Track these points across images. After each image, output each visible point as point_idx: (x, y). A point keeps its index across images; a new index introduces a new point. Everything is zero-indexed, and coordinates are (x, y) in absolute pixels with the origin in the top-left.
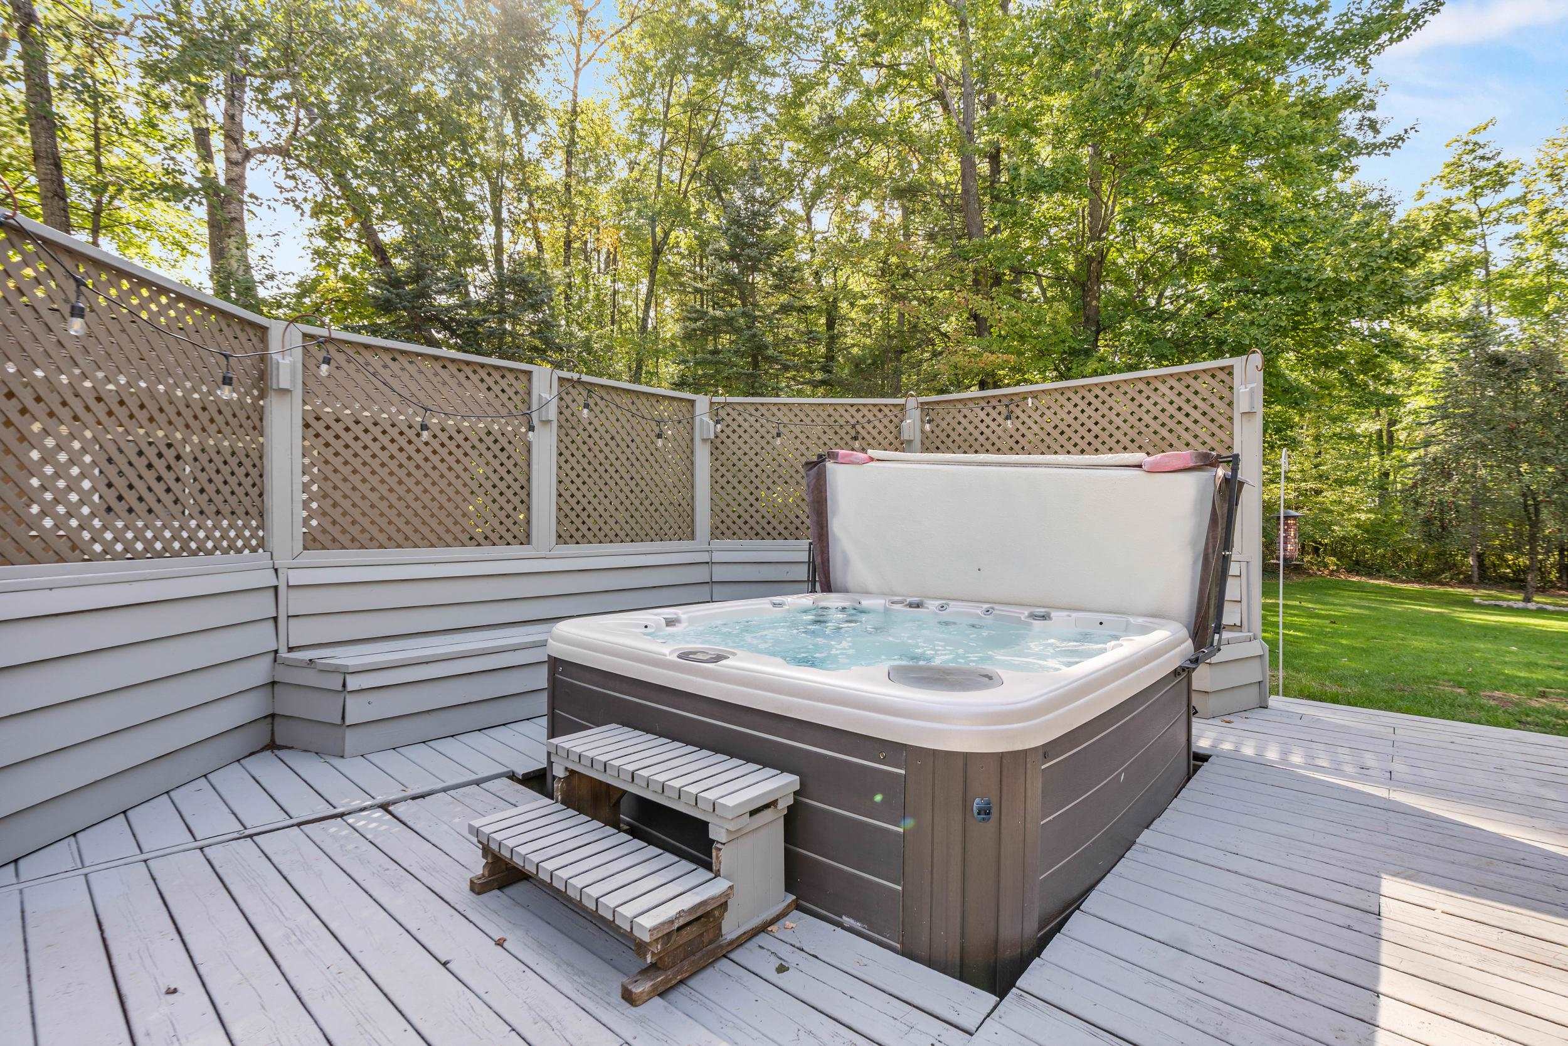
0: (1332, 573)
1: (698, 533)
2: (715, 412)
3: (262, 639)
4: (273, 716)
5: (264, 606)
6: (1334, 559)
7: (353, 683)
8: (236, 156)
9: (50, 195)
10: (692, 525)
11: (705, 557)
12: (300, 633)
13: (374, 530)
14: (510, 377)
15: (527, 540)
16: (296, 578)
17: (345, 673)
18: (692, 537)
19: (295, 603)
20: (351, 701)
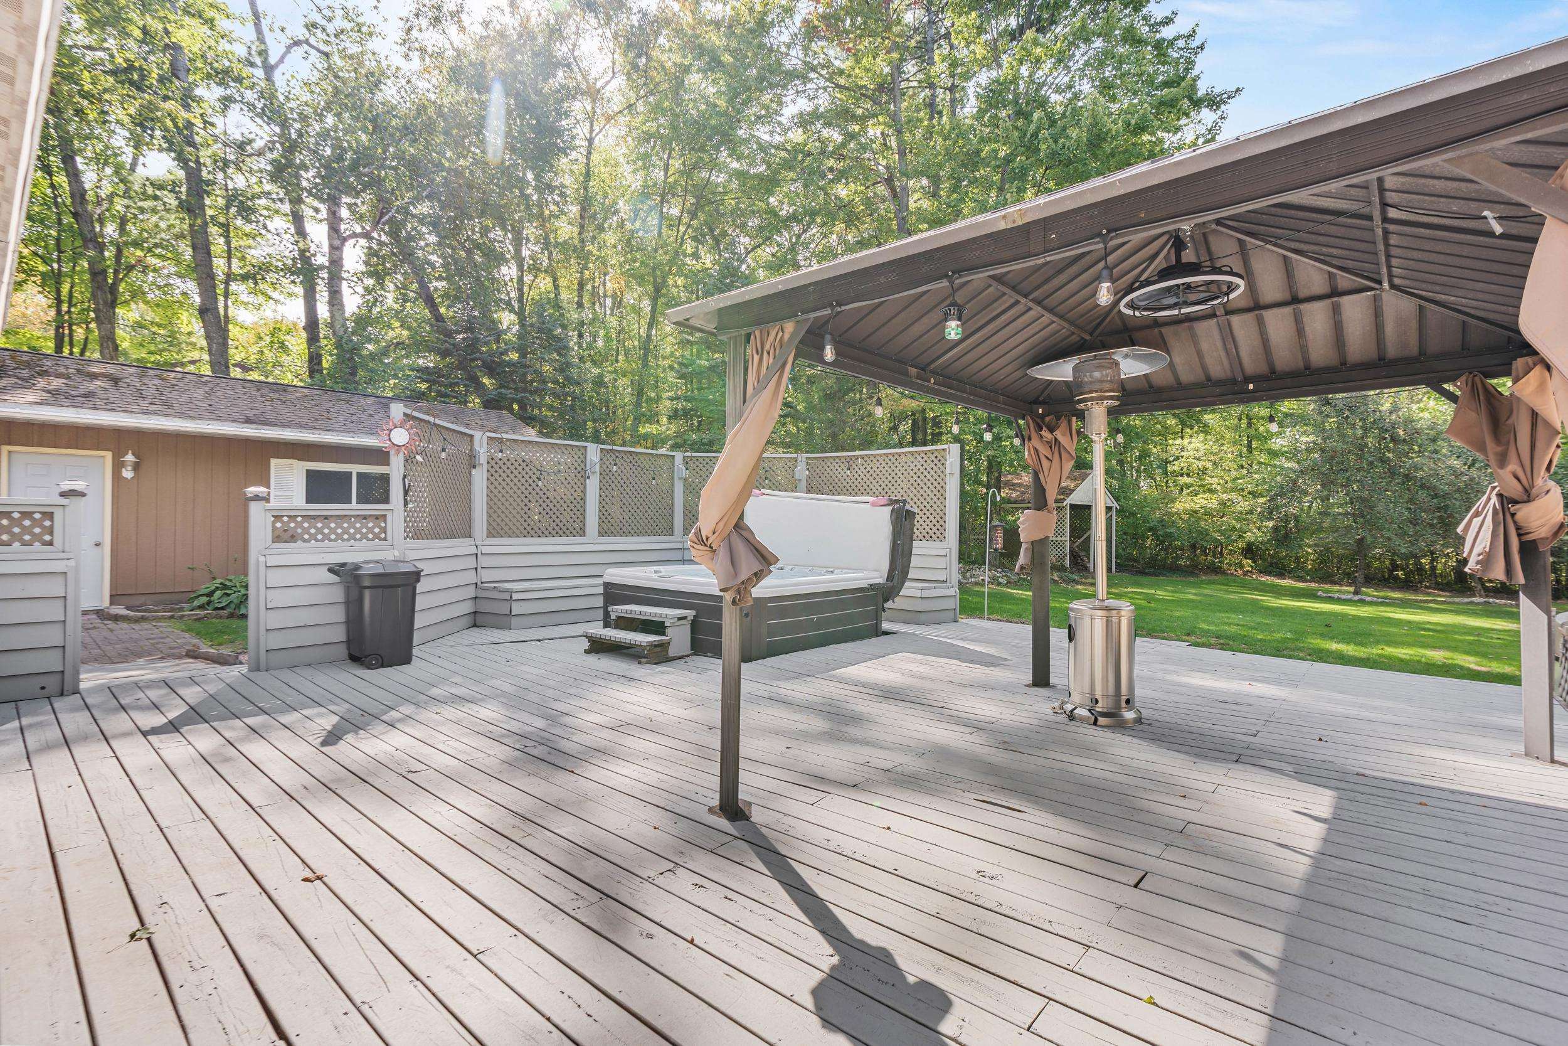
0: (1246, 573)
1: (675, 530)
2: (686, 462)
3: (471, 577)
4: (475, 613)
5: (471, 562)
6: (1250, 561)
7: (515, 596)
8: (337, 243)
9: (204, 276)
10: (672, 528)
11: (679, 546)
12: (486, 576)
13: (514, 528)
14: (576, 449)
15: (583, 534)
16: (485, 550)
17: (512, 592)
18: (672, 534)
19: (484, 561)
20: (514, 605)
